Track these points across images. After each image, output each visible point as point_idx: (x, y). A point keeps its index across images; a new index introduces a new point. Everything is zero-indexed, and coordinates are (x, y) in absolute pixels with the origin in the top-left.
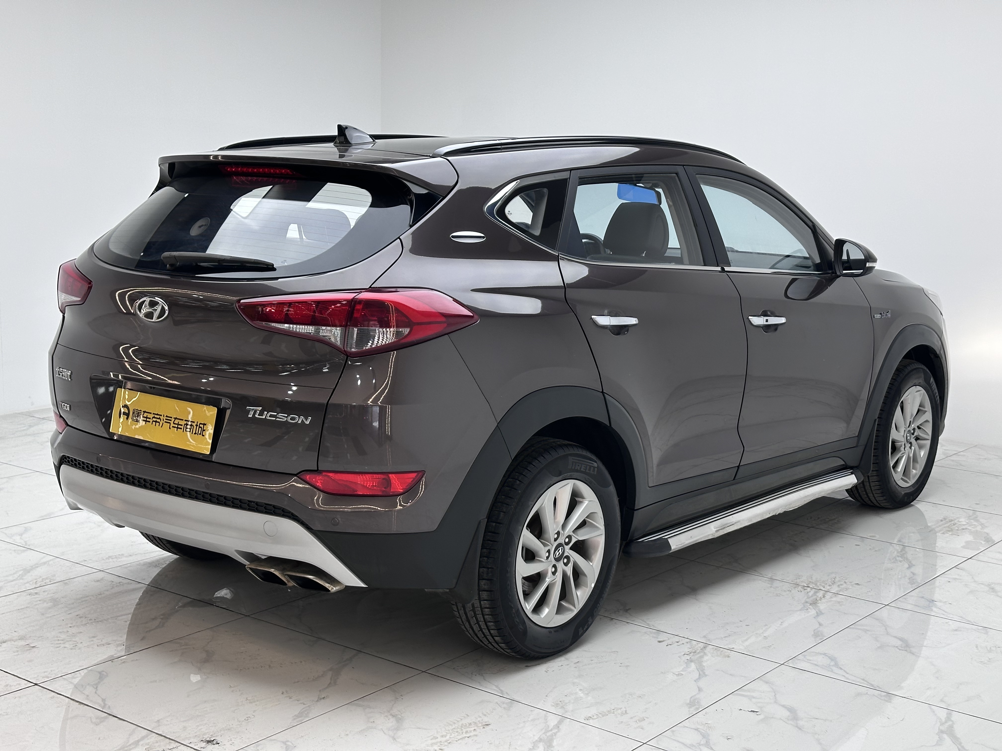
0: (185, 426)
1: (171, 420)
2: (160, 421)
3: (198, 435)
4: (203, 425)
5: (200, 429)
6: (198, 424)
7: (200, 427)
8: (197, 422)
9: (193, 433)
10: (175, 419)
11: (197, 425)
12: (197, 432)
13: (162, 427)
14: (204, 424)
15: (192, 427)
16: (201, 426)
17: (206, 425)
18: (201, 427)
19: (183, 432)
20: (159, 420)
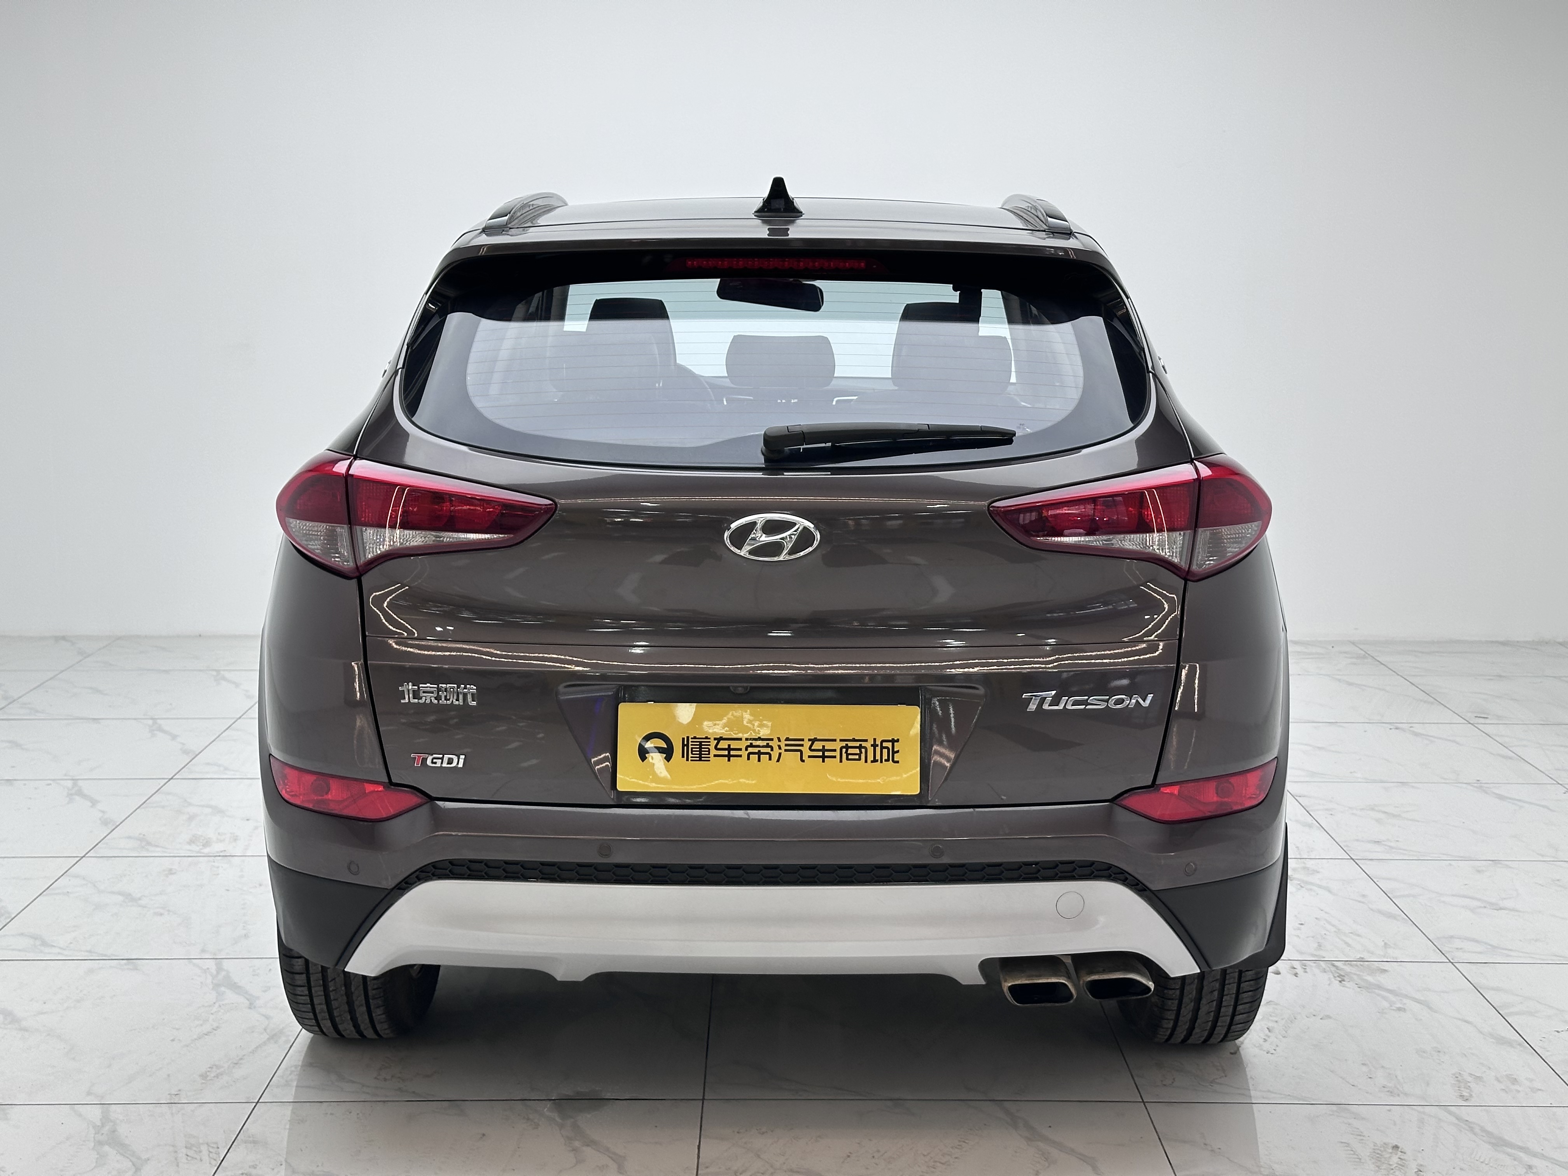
0: (844, 750)
1: (802, 745)
2: (772, 750)
3: (881, 762)
4: (891, 743)
5: (885, 751)
6: (878, 742)
7: (882, 748)
8: (875, 740)
9: (869, 761)
10: (813, 741)
11: (874, 746)
12: (878, 757)
13: (778, 761)
14: (893, 741)
15: (863, 750)
16: (885, 744)
17: (898, 741)
18: (888, 748)
19: (841, 761)
20: (768, 750)
